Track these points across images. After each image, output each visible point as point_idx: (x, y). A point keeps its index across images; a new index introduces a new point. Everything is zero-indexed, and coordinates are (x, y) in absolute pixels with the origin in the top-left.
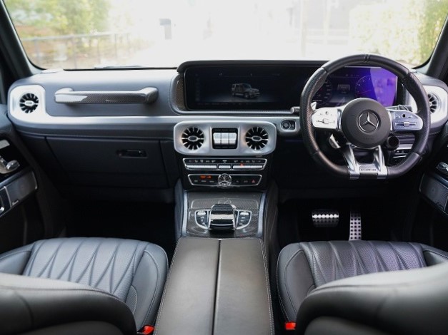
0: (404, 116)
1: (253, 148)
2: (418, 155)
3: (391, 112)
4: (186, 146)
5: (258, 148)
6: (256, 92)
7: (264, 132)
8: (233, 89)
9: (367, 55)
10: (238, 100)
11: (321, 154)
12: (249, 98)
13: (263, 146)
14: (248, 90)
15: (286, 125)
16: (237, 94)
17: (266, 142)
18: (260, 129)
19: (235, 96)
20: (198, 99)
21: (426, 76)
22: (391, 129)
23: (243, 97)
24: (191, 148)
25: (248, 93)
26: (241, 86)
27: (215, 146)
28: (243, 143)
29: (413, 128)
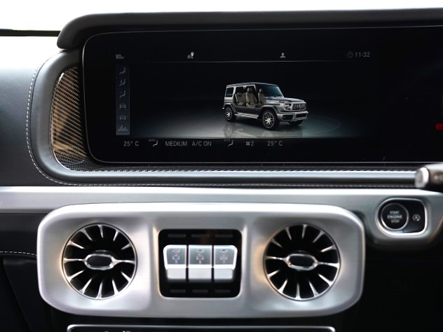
1: (290, 292)
4: (78, 283)
5: (306, 294)
6: (296, 108)
7: (326, 241)
8: (229, 100)
10: (241, 134)
12: (276, 126)
13: (321, 287)
14: (271, 102)
15: (395, 216)
16: (240, 115)
17: (331, 273)
18: (312, 231)
19: (233, 120)
20: (122, 130)
23: (258, 124)
24: (92, 292)
25: (273, 110)
26: (253, 92)
27: (169, 287)
28: (260, 277)
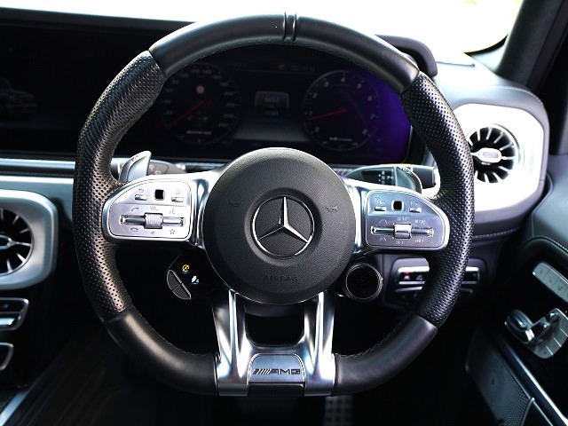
0: (398, 206)
2: (430, 326)
3: (360, 189)
9: (291, 19)
11: (131, 322)
21: (496, 79)
22: (358, 241)
29: (419, 243)
